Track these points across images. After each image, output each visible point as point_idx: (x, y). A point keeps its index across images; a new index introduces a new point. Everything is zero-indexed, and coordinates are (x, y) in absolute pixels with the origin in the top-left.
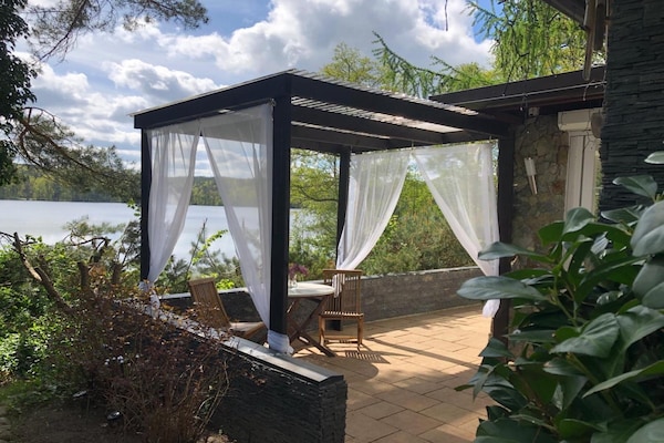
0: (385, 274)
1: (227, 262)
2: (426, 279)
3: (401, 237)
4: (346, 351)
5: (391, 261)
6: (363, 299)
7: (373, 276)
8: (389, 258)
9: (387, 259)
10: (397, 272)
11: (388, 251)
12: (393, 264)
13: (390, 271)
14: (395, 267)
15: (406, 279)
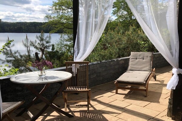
0: (101, 61)
1: (21, 56)
2: (121, 62)
3: (107, 41)
4: (80, 111)
5: (103, 54)
6: (90, 75)
7: (94, 63)
8: (103, 52)
9: (102, 53)
10: (107, 59)
11: (101, 49)
12: (105, 56)
13: (103, 59)
14: (106, 57)
15: (112, 63)
